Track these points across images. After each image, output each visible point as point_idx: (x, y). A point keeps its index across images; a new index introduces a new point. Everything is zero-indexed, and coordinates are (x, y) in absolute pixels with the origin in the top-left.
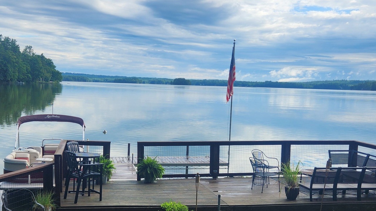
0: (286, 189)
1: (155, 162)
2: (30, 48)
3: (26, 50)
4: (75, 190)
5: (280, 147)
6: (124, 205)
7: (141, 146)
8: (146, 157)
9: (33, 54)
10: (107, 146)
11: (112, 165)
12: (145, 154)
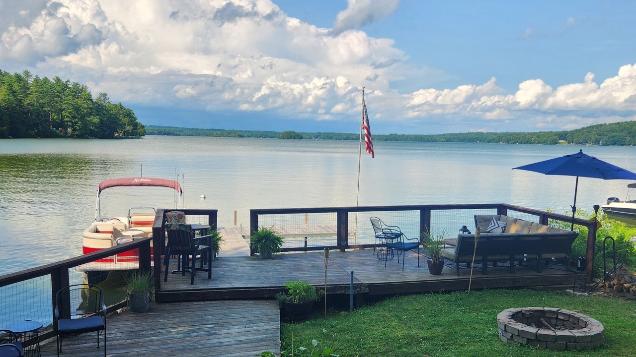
0: (429, 262)
1: (272, 233)
2: (105, 95)
3: (100, 98)
4: (181, 270)
5: (418, 212)
6: (238, 287)
7: (255, 214)
8: (261, 227)
9: (109, 103)
10: (212, 215)
11: (221, 237)
12: (260, 224)
